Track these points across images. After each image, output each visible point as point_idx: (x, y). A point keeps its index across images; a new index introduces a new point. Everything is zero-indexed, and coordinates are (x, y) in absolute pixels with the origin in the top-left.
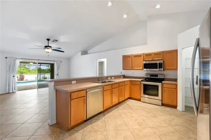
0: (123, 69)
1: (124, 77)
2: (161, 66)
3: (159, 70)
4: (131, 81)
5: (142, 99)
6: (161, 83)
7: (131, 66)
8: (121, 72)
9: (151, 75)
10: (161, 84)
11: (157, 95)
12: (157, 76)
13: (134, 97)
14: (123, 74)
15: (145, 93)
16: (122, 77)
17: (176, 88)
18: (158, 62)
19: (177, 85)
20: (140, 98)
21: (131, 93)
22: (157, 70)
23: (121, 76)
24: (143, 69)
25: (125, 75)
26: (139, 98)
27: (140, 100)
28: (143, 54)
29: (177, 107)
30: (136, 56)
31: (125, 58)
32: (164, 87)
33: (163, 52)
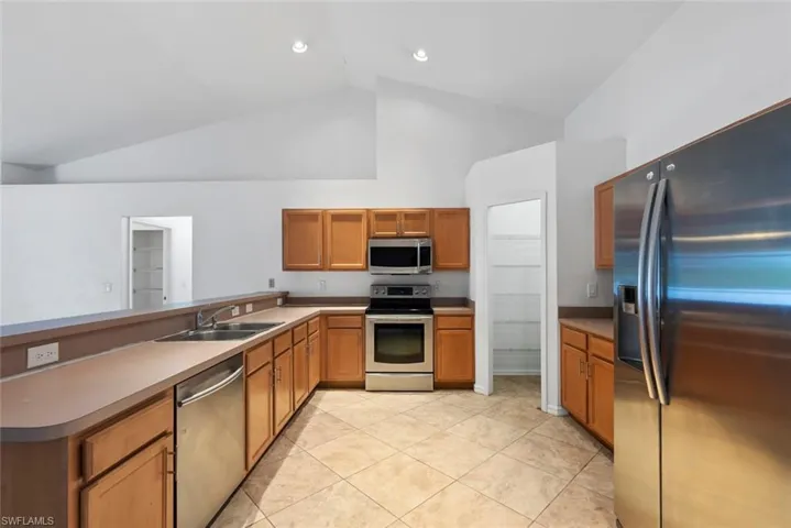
0: (286, 269)
1: (289, 300)
2: (425, 257)
3: (423, 273)
4: (324, 316)
5: (370, 381)
6: (431, 312)
7: (319, 254)
8: (272, 283)
9: (393, 290)
10: (430, 317)
11: (419, 358)
12: (408, 290)
13: (340, 378)
14: (278, 288)
15: (379, 358)
16: (279, 301)
17: (471, 329)
18: (418, 244)
19: (472, 316)
20: (364, 376)
21: (324, 366)
22: (415, 270)
23: (276, 298)
24: (366, 269)
25: (288, 293)
26: (357, 378)
27: (361, 386)
28: (368, 210)
29: (476, 386)
30: (341, 217)
31: (293, 221)
32: (440, 327)
33: (432, 211)
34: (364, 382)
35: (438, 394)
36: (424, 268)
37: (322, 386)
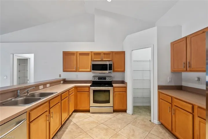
0: (64, 71)
1: (65, 82)
2: (111, 67)
3: (109, 73)
4: (76, 87)
5: (91, 110)
6: (112, 86)
7: (75, 66)
8: (60, 76)
9: (99, 78)
10: (112, 88)
11: (108, 102)
12: (105, 78)
13: (81, 109)
14: (63, 77)
15: (95, 102)
16: (62, 82)
17: (126, 92)
18: (108, 63)
19: (126, 87)
20: (89, 108)
21: (76, 104)
22: (107, 72)
23: (60, 81)
24: (91, 71)
25: (65, 79)
26: (87, 108)
27: (88, 111)
28: (91, 52)
29: (127, 111)
30: (82, 54)
31: (66, 55)
32: (115, 91)
33: (113, 52)
34: (90, 110)
35: (115, 114)
36: (110, 71)
37: (76, 111)
